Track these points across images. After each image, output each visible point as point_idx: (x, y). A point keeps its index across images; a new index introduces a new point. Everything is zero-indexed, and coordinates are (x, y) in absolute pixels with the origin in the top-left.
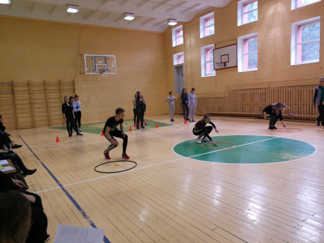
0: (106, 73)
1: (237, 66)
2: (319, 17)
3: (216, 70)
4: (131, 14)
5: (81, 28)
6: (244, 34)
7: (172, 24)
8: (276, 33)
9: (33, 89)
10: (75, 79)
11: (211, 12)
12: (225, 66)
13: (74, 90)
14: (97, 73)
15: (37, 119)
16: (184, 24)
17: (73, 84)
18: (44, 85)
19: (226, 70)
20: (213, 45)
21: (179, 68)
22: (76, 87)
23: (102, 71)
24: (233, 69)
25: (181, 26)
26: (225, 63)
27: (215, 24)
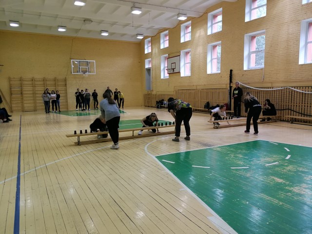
0: (87, 73)
1: (179, 72)
2: (220, 42)
3: (169, 74)
4: (106, 31)
5: (73, 39)
6: (184, 49)
7: (140, 37)
8: (200, 50)
9: (36, 83)
10: (67, 77)
11: (167, 30)
12: (174, 71)
13: (66, 85)
14: (81, 73)
15: (38, 105)
16: (152, 37)
17: (65, 80)
18: (44, 81)
19: (174, 74)
20: (167, 55)
21: (149, 70)
22: (67, 83)
23: (84, 72)
24: (178, 74)
25: (150, 38)
26: (173, 69)
27: (169, 40)
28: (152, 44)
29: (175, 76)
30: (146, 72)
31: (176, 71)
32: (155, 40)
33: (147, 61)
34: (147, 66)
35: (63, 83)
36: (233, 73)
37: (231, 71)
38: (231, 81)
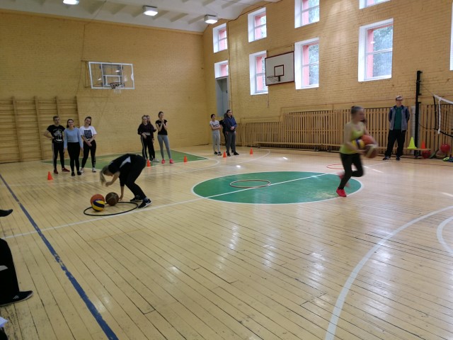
0: (120, 88)
1: (294, 81)
2: (391, 20)
3: (269, 85)
4: (154, 8)
6: (304, 39)
7: (211, 21)
9: (19, 108)
10: (77, 96)
11: (262, 7)
12: (279, 80)
13: (77, 110)
14: (107, 87)
15: (24, 150)
16: (228, 22)
17: (75, 102)
18: (34, 103)
20: (265, 52)
21: (222, 81)
22: (79, 107)
23: (114, 86)
24: (289, 85)
25: (225, 25)
26: (279, 77)
27: (267, 24)
28: (228, 35)
29: (282, 90)
30: (216, 85)
31: (284, 79)
32: (236, 26)
33: (217, 65)
34: (218, 75)
35: (71, 107)
36: (423, 76)
37: (419, 73)
38: (418, 94)
